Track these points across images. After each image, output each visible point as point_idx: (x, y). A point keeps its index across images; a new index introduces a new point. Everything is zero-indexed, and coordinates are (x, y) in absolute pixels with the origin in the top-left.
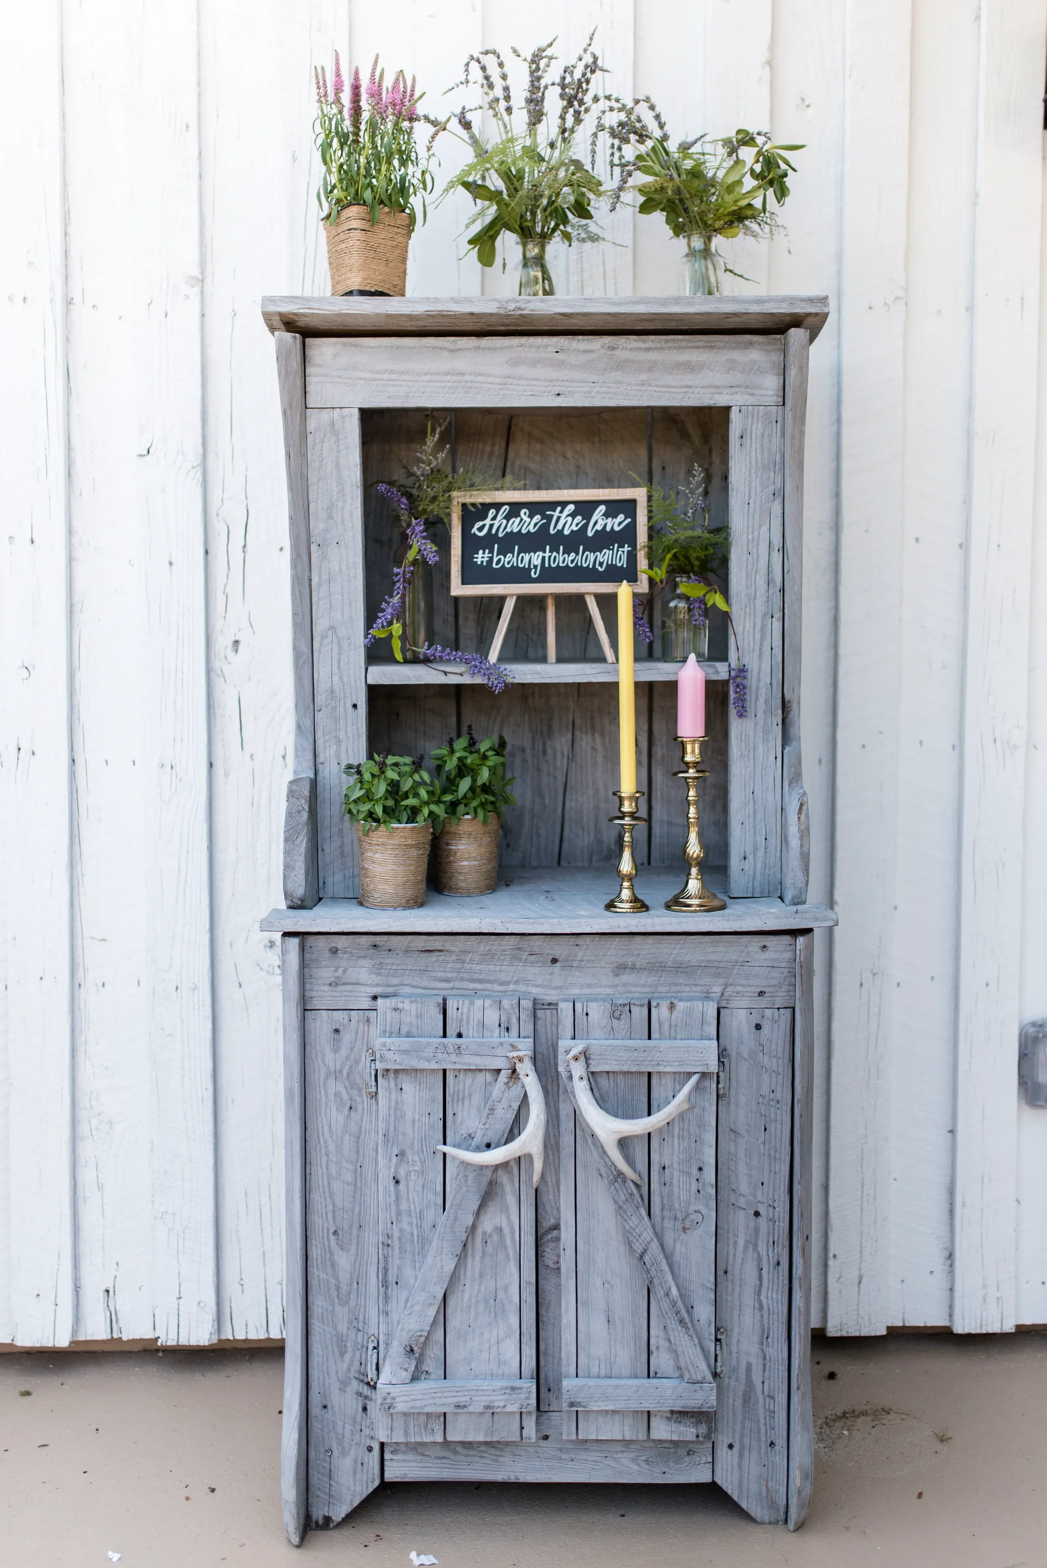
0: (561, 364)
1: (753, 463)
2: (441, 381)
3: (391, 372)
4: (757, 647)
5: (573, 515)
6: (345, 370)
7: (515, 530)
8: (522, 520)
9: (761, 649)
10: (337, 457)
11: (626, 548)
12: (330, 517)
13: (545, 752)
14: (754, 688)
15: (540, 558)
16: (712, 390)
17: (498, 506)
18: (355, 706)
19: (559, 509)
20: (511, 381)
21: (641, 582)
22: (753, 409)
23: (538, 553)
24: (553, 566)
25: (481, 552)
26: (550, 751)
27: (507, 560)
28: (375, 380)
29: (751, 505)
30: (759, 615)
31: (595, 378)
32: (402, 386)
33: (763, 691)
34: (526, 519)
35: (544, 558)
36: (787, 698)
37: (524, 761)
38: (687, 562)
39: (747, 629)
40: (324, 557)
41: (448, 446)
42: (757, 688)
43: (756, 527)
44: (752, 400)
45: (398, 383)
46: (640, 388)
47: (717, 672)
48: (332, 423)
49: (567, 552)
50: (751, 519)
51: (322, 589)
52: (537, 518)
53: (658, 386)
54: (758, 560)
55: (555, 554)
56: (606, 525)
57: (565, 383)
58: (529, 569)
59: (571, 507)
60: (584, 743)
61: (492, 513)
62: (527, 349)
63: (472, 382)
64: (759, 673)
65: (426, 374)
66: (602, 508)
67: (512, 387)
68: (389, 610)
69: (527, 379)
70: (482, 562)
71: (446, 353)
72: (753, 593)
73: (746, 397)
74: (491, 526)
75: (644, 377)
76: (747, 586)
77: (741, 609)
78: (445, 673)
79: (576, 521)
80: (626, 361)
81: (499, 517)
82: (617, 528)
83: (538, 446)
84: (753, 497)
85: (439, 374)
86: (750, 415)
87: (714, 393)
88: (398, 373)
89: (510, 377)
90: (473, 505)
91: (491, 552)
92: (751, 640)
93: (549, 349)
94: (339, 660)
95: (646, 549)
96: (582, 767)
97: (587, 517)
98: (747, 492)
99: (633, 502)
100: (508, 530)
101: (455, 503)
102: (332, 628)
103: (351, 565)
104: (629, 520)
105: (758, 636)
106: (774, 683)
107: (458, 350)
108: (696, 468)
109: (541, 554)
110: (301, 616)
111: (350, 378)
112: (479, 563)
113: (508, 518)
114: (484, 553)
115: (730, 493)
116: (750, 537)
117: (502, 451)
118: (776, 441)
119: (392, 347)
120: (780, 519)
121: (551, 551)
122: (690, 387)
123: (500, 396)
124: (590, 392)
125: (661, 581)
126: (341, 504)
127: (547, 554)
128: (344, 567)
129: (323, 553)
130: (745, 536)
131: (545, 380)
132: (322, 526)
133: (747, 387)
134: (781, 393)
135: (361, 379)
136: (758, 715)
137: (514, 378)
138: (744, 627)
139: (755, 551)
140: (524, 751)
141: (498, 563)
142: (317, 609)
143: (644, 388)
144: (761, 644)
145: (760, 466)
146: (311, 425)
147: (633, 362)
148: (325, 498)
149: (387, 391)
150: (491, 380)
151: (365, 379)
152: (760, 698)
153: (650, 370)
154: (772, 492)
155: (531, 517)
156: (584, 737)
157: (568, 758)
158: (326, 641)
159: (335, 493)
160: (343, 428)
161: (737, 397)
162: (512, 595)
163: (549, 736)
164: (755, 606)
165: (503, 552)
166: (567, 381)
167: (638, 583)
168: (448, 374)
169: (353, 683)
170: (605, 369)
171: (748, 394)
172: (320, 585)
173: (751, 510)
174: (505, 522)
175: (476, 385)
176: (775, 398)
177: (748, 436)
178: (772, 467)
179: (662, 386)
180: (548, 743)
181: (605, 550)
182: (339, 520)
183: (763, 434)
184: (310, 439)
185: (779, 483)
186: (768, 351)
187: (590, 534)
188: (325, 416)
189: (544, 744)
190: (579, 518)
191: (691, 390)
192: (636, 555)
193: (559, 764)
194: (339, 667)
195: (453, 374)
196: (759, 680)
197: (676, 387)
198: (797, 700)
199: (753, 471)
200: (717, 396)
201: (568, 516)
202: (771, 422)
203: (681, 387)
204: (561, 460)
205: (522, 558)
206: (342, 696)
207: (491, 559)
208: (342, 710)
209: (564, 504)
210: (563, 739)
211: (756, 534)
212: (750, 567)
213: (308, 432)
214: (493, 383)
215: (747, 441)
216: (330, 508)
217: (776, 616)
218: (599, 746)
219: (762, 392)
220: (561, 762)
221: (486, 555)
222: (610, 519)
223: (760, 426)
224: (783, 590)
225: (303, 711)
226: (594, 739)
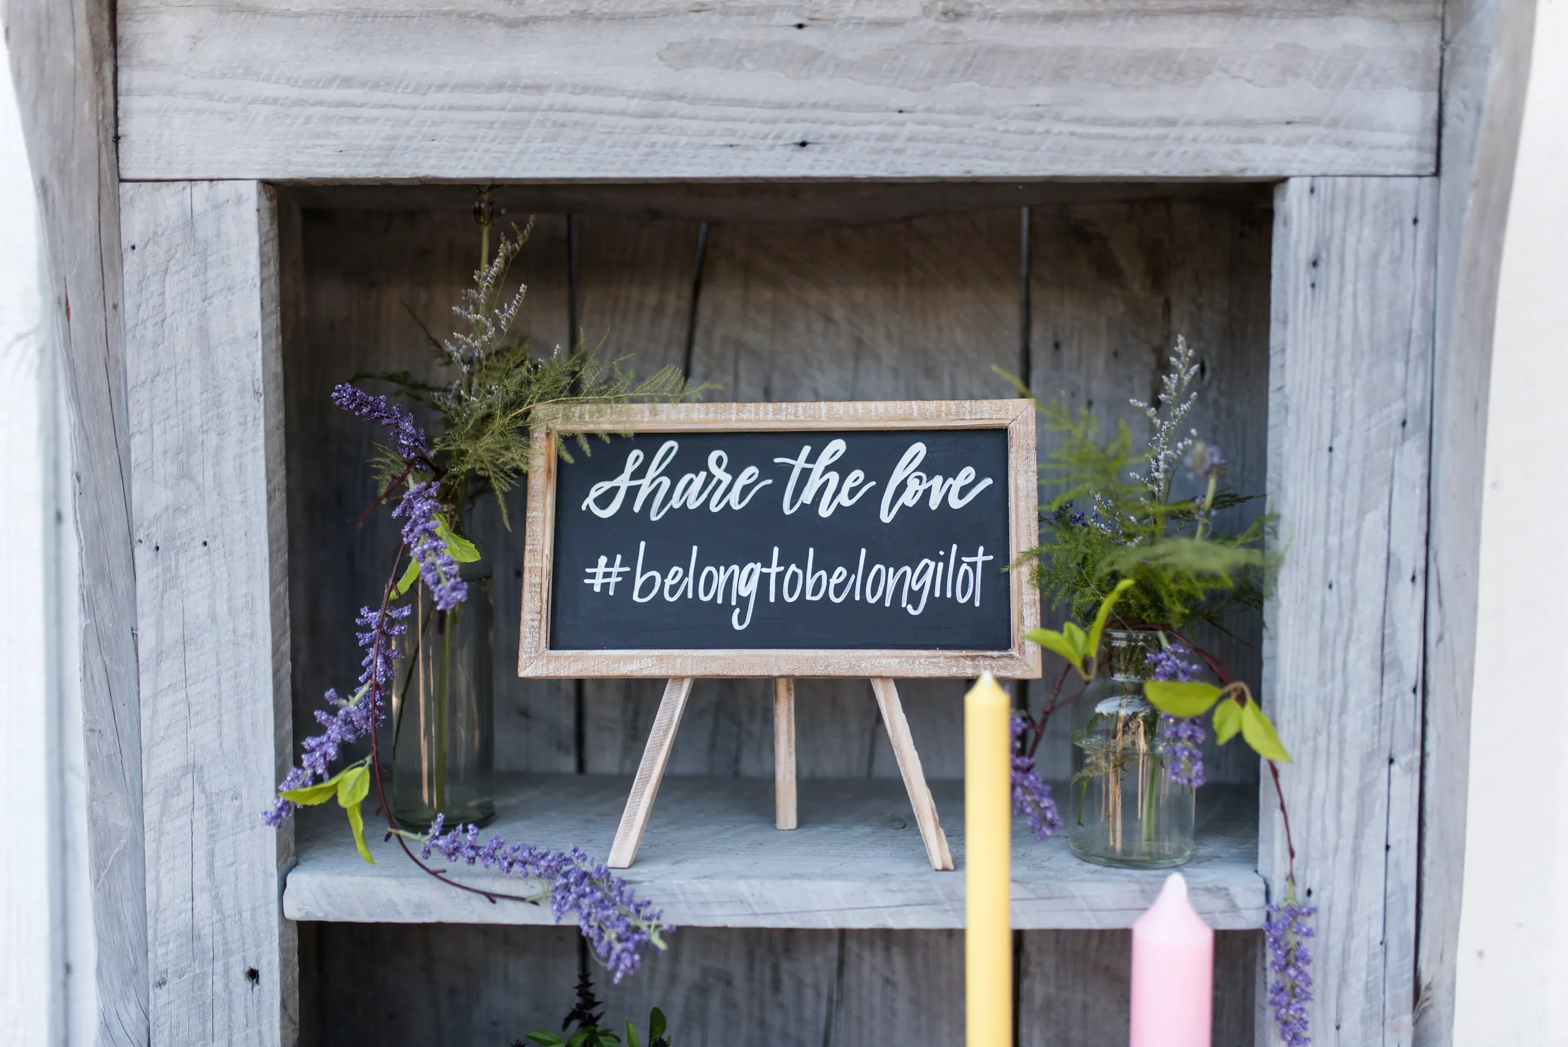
0: (811, 59)
1: (1347, 337)
2: (479, 108)
3: (347, 82)
4: (1347, 843)
5: (842, 467)
6: (223, 76)
7: (693, 505)
8: (710, 477)
9: (1356, 849)
10: (203, 314)
11: (980, 558)
12: (185, 474)
13: (776, 984)
14: (1336, 953)
15: (755, 578)
16: (1234, 133)
17: (649, 441)
18: (253, 975)
19: (807, 450)
20: (672, 106)
21: (1022, 651)
22: (1350, 186)
23: (750, 566)
24: (789, 600)
25: (603, 560)
26: (787, 982)
27: (669, 582)
28: (301, 103)
29: (1339, 454)
30: (1353, 757)
31: (905, 98)
32: (374, 120)
33: (1360, 961)
34: (720, 473)
35: (764, 579)
36: (1425, 980)
37: (730, 1005)
38: (1145, 601)
39: (1319, 791)
40: (170, 581)
41: (523, 288)
42: (1345, 955)
43: (1351, 513)
44: (1347, 160)
45: (367, 112)
46: (1031, 125)
47: (1234, 908)
48: (190, 222)
49: (826, 564)
50: (1336, 490)
51: (165, 666)
52: (750, 472)
53: (1080, 120)
54: (1354, 604)
55: (793, 567)
56: (927, 493)
57: (819, 113)
58: (727, 608)
59: (838, 446)
60: (866, 968)
61: (634, 458)
62: (716, 19)
63: (565, 109)
64: (1350, 912)
65: (441, 88)
66: (919, 450)
67: (678, 122)
68: (335, 731)
69: (716, 101)
70: (605, 586)
71: (495, 32)
72: (1338, 695)
73: (1331, 151)
74: (632, 492)
75: (1042, 94)
76: (1322, 677)
77: (1304, 740)
78: (492, 897)
79: (849, 484)
80: (993, 51)
81: (652, 472)
82: (955, 503)
83: (767, 294)
84: (1345, 430)
85: (475, 87)
86: (1340, 202)
87: (1238, 141)
88: (363, 85)
89: (669, 97)
90: (591, 437)
91: (629, 560)
92: (1330, 823)
93: (780, 18)
94: (212, 854)
95: (1035, 562)
96: (860, 1019)
97: (880, 472)
98: (1327, 418)
99: (1001, 434)
100: (676, 503)
101: (539, 434)
102: (192, 768)
103: (240, 602)
104: (988, 481)
105: (1349, 814)
106: (1393, 939)
107: (526, 22)
108: (1180, 348)
109: (758, 568)
110: (109, 736)
111: (237, 100)
112: (597, 589)
113: (674, 472)
114: (610, 564)
115: (1272, 420)
116: (1334, 540)
117: (685, 304)
118: (1413, 276)
119: (349, 14)
120: (1419, 492)
121: (784, 562)
122: (1172, 123)
123: (643, 149)
124: (891, 138)
125: (1086, 663)
126: (212, 440)
127: (774, 570)
128: (222, 609)
129: (167, 569)
130: (1319, 538)
131: (765, 104)
132: (163, 496)
133: (1334, 123)
134: (1431, 141)
135: (264, 101)
136: (1345, 1026)
137: (681, 98)
138: (1312, 787)
139: (1345, 580)
140: (729, 983)
141: (644, 592)
142: (153, 718)
143: (1040, 127)
144: (1358, 835)
145: (1366, 345)
146: (134, 226)
147: (1013, 52)
148: (172, 422)
149: (336, 136)
150: (619, 103)
151: (275, 101)
152: (1352, 980)
153: (1059, 75)
154: (1397, 419)
155: (734, 470)
156: (866, 954)
157: (830, 1000)
158: (179, 802)
159: (196, 410)
160: (218, 236)
161: (1304, 152)
162: (680, 679)
163: (787, 950)
164: (1342, 730)
165: (659, 562)
166: (827, 106)
167: (1014, 652)
168: (501, 87)
169: (247, 915)
170: (932, 75)
171: (1337, 143)
172: (160, 655)
173: (1337, 469)
174: (666, 482)
175: (576, 117)
176: (1412, 156)
177: (1334, 258)
178: (1399, 347)
179: (1093, 122)
180: (785, 965)
181: (925, 561)
182: (209, 483)
183: (1375, 257)
184: (131, 262)
185: (1418, 395)
186: (1396, 22)
187: (886, 517)
188: (170, 201)
189: (776, 968)
190: (858, 474)
191: (1174, 132)
192: (1008, 574)
193: (808, 1013)
194: (211, 873)
195: (513, 88)
196: (1349, 932)
197: (1133, 124)
198: (1448, 980)
199: (1346, 357)
200: (1247, 150)
201: (828, 469)
202: (1399, 223)
203: (1145, 124)
204: (818, 325)
205: (710, 576)
206: (220, 949)
207: (628, 580)
208: (219, 986)
209: (819, 438)
210: (819, 959)
211: (1349, 533)
212: (1330, 624)
213: (125, 245)
214: (623, 113)
215: (1330, 274)
216: (184, 449)
217: (1402, 760)
218: (900, 975)
219: (1377, 137)
220: (814, 1009)
221: (616, 569)
222: (938, 479)
223: (1367, 233)
224: (1423, 688)
225: (117, 983)
226: (889, 960)
